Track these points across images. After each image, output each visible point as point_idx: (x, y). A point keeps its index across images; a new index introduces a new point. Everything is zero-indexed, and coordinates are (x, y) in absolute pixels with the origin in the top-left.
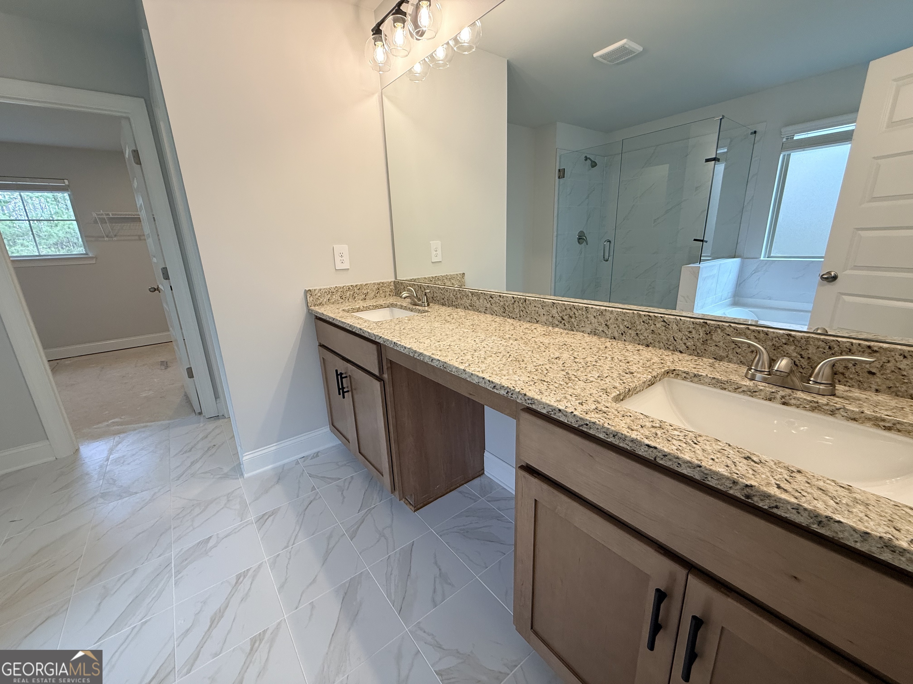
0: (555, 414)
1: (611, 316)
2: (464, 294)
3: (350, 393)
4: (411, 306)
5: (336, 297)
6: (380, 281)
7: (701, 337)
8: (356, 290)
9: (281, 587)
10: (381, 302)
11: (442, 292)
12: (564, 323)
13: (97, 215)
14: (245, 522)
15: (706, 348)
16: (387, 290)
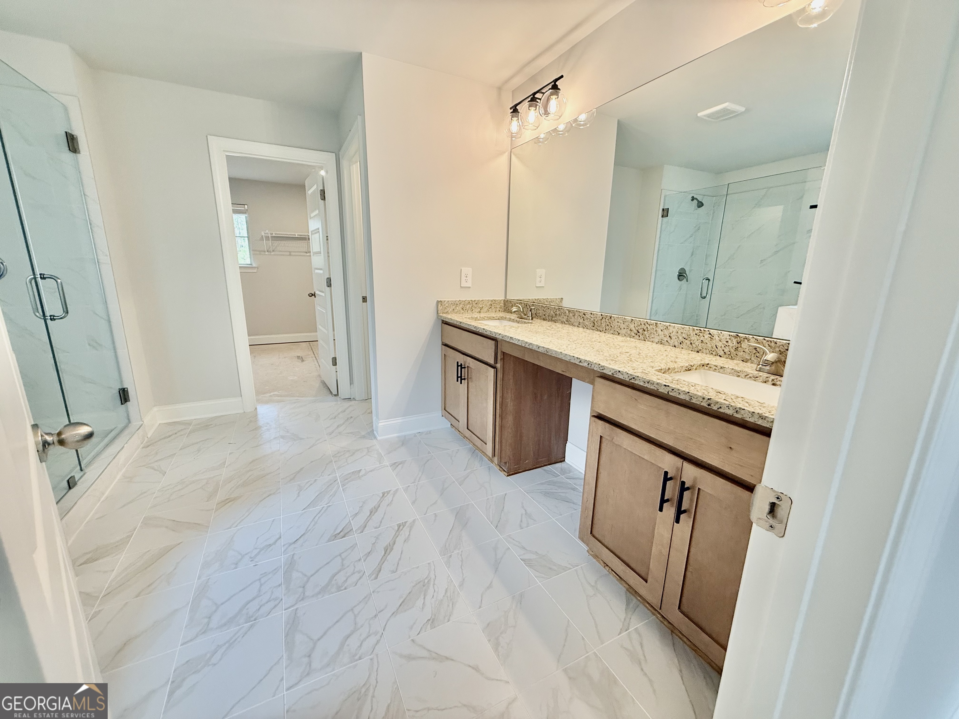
0: (616, 374)
1: (674, 330)
2: (562, 311)
3: (466, 380)
4: (518, 319)
5: (459, 308)
6: (493, 299)
7: (734, 345)
8: (474, 304)
9: (413, 503)
10: (493, 315)
11: (544, 309)
12: (639, 335)
13: (265, 233)
14: (382, 466)
15: (737, 353)
16: (497, 306)
